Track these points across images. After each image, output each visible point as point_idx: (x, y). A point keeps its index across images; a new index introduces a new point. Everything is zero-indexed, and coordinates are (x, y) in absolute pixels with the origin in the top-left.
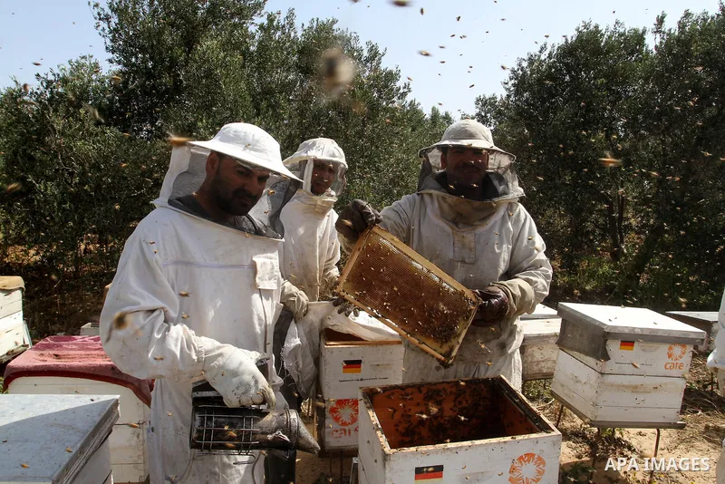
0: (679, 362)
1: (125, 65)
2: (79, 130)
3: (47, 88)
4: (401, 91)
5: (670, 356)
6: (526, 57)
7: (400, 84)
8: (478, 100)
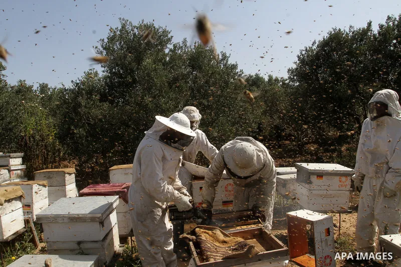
0: (345, 184)
1: (110, 73)
2: (92, 104)
3: (76, 86)
4: (239, 73)
5: (340, 182)
6: (304, 49)
7: (238, 70)
8: (289, 70)
